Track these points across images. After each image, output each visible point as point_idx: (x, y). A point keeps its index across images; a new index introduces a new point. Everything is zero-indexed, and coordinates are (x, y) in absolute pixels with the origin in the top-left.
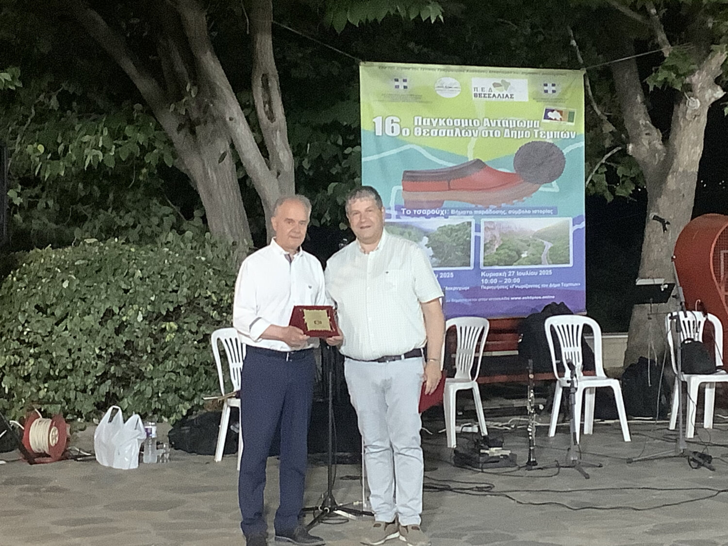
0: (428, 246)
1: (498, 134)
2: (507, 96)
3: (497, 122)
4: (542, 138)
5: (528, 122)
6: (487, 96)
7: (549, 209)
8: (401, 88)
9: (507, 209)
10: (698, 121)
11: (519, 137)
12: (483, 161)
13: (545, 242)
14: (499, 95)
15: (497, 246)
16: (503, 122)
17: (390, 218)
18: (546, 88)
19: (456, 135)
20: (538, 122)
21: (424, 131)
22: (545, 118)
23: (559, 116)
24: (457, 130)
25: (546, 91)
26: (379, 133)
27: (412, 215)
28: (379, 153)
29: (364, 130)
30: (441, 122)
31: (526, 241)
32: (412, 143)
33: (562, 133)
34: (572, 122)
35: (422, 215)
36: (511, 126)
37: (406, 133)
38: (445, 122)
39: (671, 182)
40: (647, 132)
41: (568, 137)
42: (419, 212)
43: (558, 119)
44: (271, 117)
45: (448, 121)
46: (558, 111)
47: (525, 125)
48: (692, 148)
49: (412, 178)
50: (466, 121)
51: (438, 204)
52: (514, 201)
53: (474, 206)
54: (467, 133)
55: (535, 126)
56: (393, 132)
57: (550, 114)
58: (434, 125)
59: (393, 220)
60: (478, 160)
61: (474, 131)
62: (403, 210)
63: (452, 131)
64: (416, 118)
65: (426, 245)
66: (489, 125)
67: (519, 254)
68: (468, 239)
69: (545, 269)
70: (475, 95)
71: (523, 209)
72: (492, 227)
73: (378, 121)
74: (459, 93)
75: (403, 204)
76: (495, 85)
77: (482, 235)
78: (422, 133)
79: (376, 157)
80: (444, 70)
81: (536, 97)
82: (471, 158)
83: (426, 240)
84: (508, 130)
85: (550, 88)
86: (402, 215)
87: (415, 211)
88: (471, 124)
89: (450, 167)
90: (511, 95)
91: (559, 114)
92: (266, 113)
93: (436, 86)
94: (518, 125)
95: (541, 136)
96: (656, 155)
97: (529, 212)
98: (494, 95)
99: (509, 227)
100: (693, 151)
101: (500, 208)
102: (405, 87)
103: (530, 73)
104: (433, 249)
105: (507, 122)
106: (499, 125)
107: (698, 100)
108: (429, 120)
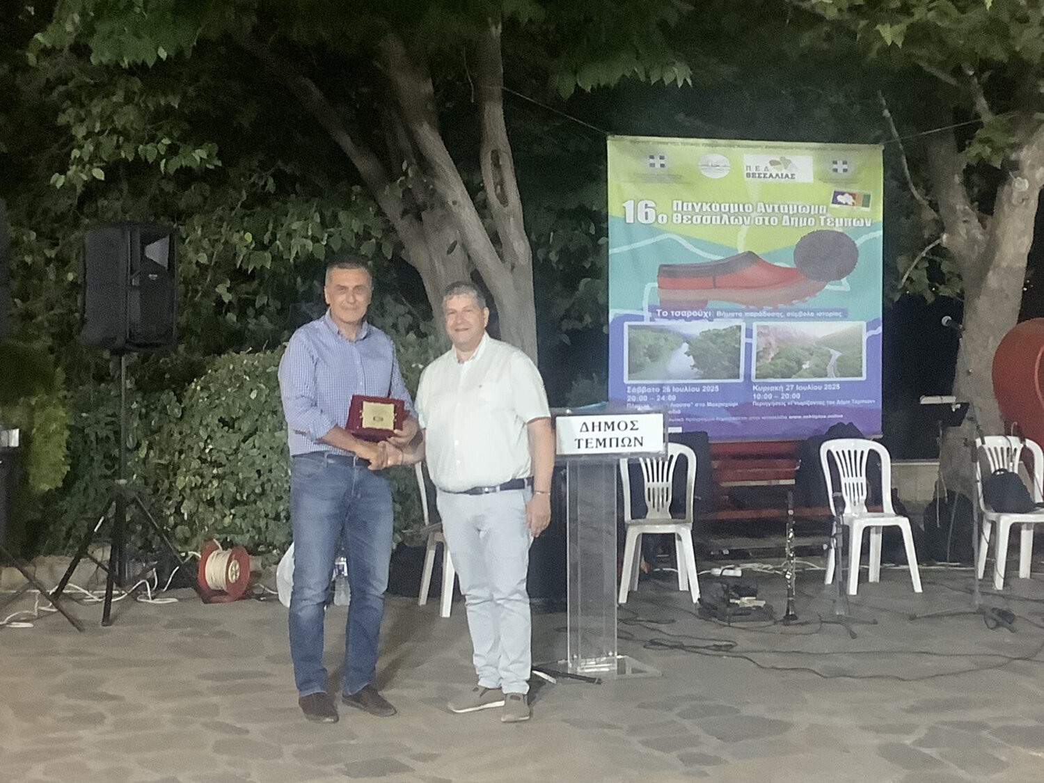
0: (688, 354)
1: (775, 221)
2: (787, 176)
3: (773, 207)
4: (829, 226)
5: (813, 207)
6: (762, 176)
7: (838, 311)
8: (657, 166)
9: (785, 311)
10: (1026, 207)
11: (801, 225)
12: (756, 253)
13: (832, 351)
14: (777, 175)
15: (772, 355)
16: (782, 207)
17: (643, 320)
18: (835, 166)
19: (723, 223)
20: (825, 207)
21: (684, 217)
22: (833, 203)
23: (850, 200)
24: (725, 217)
25: (836, 170)
26: (630, 220)
27: (669, 317)
28: (630, 243)
29: (612, 217)
30: (706, 207)
31: (808, 350)
32: (669, 232)
33: (854, 220)
34: (868, 206)
35: (681, 317)
36: (791, 212)
37: (663, 219)
38: (710, 207)
39: (993, 280)
40: (965, 219)
41: (862, 225)
42: (678, 313)
43: (850, 203)
44: (504, 200)
45: (713, 206)
46: (850, 194)
47: (808, 211)
48: (1019, 238)
49: (669, 274)
50: (736, 205)
51: (701, 305)
52: (794, 302)
53: (744, 307)
54: (736, 220)
55: (821, 212)
56: (647, 218)
57: (840, 198)
58: (697, 211)
59: (646, 323)
60: (750, 252)
61: (745, 218)
62: (659, 311)
63: (719, 218)
64: (675, 202)
65: (686, 353)
66: (764, 211)
67: (800, 364)
68: (737, 346)
69: (831, 383)
70: (748, 175)
71: (804, 311)
72: (766, 332)
73: (629, 205)
74: (726, 173)
75: (658, 304)
76: (773, 163)
77: (754, 341)
78: (682, 219)
79: (626, 248)
80: (710, 145)
81: (823, 178)
82: (741, 250)
83: (685, 347)
84: (787, 217)
85: (840, 167)
86: (657, 317)
87: (672, 312)
88: (741, 209)
89: (715, 261)
90: (792, 175)
91: (851, 197)
92: (498, 196)
93: (699, 164)
94: (800, 211)
95: (828, 224)
96: (976, 247)
97: (812, 314)
98: (771, 175)
99: (787, 332)
100: (1019, 242)
101: (776, 310)
102: (662, 166)
103: (815, 149)
104: (694, 358)
105: (786, 207)
106: (776, 210)
107: (1026, 181)
108: (690, 205)
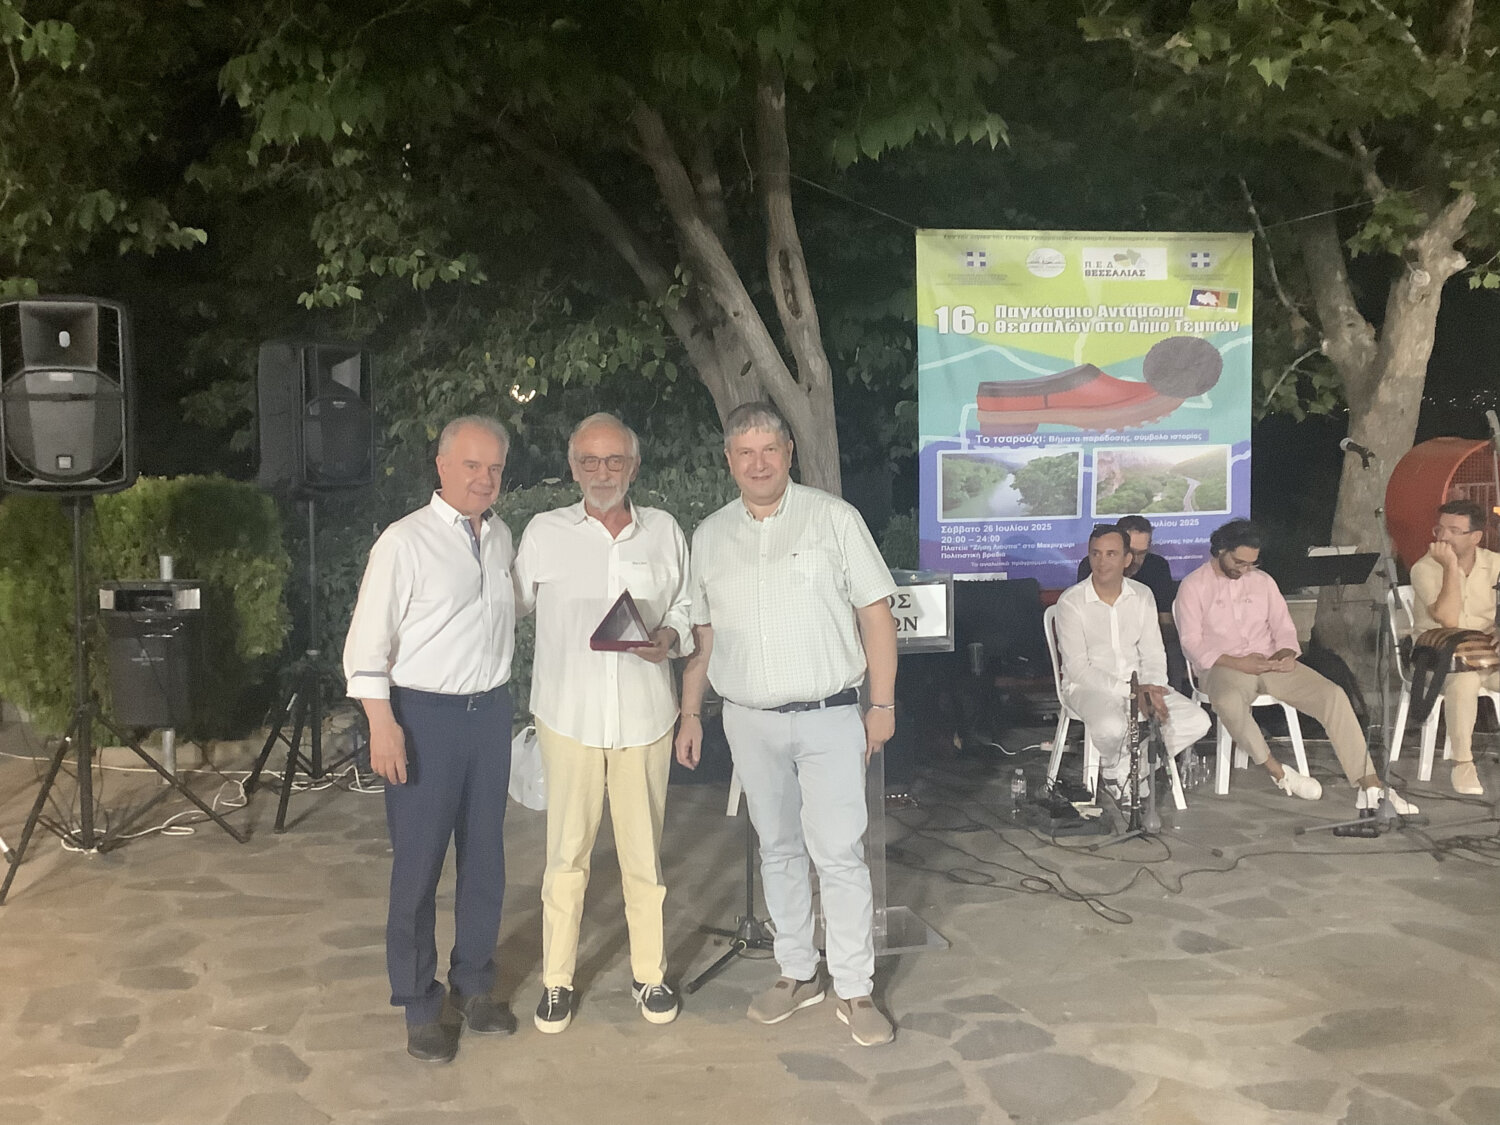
0: (1014, 487)
1: (1120, 326)
3: (1118, 311)
4: (1187, 332)
5: (1167, 309)
7: (1197, 432)
8: (977, 264)
9: (1132, 435)
10: (1427, 305)
11: (1152, 331)
12: (1097, 366)
13: (1190, 481)
14: (1123, 272)
15: (1116, 486)
16: (1128, 310)
17: (959, 448)
19: (1056, 330)
20: (1182, 309)
21: (1010, 325)
22: (1191, 304)
23: (1213, 300)
24: (1059, 324)
25: (1195, 265)
26: (944, 329)
27: (992, 444)
28: (942, 358)
29: (922, 326)
30: (1036, 313)
31: (1160, 479)
32: (992, 344)
33: (1218, 324)
34: (1234, 307)
35: (1005, 444)
36: (1140, 316)
37: (984, 328)
38: (1041, 312)
39: (1385, 393)
40: (1350, 322)
41: (1228, 329)
42: (1002, 439)
43: (1213, 304)
44: (796, 311)
45: (1045, 310)
46: (1213, 293)
47: (1161, 315)
48: (1417, 343)
49: (991, 393)
50: (1073, 310)
51: (1030, 429)
52: (1143, 423)
53: (1082, 430)
54: (1073, 327)
55: (1176, 315)
56: (964, 328)
57: (1200, 298)
58: (1025, 317)
59: (964, 451)
60: (1089, 365)
61: (1083, 324)
62: (979, 437)
63: (1051, 325)
64: (998, 308)
65: (1011, 486)
66: (1106, 315)
67: (1149, 496)
68: (1073, 476)
69: (1189, 517)
70: (1087, 273)
71: (1156, 433)
72: (1109, 459)
73: (943, 313)
74: (1062, 271)
75: (979, 429)
77: (1094, 470)
78: (1007, 327)
79: (939, 364)
80: (1042, 238)
81: (1178, 273)
82: (1079, 362)
83: (1011, 479)
84: (1135, 322)
85: (1200, 260)
86: (977, 444)
87: (996, 438)
88: (1079, 314)
89: (1048, 377)
90: (1141, 271)
91: (1214, 297)
92: (789, 307)
93: (1028, 261)
94: (1151, 314)
95: (1186, 329)
96: (1364, 355)
98: (1115, 272)
99: (1134, 459)
100: (1418, 346)
101: (1121, 432)
102: (983, 264)
103: (1171, 239)
104: (1021, 491)
105: (1134, 309)
106: (1122, 314)
107: (1427, 274)
108: (1016, 311)
